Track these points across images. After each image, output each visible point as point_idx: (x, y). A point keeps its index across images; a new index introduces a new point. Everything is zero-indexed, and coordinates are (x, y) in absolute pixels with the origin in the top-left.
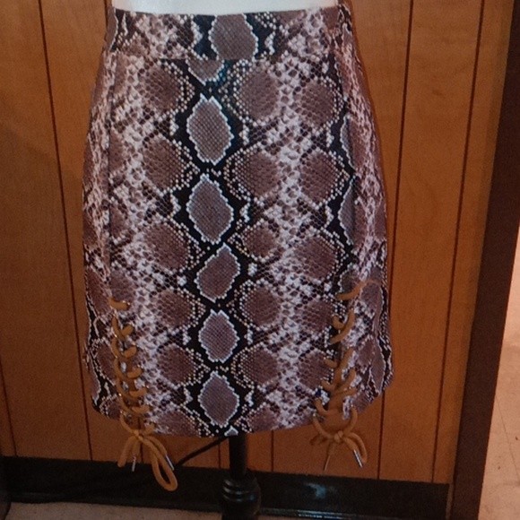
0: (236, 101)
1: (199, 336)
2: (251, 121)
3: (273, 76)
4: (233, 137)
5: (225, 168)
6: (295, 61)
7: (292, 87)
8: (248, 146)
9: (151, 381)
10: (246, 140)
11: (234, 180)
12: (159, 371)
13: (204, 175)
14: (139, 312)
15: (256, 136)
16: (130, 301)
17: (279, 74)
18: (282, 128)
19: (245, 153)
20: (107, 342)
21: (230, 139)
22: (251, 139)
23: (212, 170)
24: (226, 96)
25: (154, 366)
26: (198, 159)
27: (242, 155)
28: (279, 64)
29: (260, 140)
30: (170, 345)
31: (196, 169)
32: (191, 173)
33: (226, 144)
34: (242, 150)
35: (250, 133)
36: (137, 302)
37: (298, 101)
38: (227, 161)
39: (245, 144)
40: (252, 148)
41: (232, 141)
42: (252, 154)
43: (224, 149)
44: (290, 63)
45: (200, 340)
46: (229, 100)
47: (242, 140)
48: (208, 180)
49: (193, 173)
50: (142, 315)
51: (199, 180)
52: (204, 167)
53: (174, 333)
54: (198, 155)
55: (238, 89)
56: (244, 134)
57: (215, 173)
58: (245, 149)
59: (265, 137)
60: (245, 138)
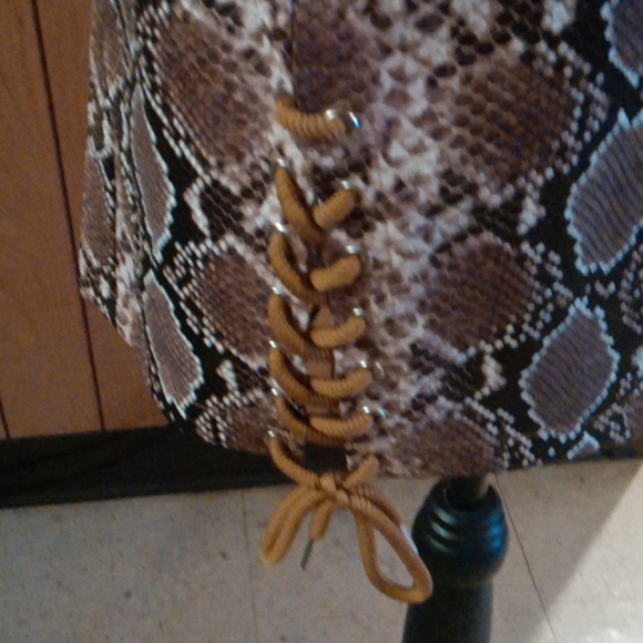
1: (571, 201)
9: (390, 350)
12: (421, 320)
14: (386, 140)
16: (358, 109)
20: (241, 249)
25: (412, 307)
30: (472, 241)
36: (381, 109)
45: (568, 214)
50: (396, 150)
53: (495, 200)
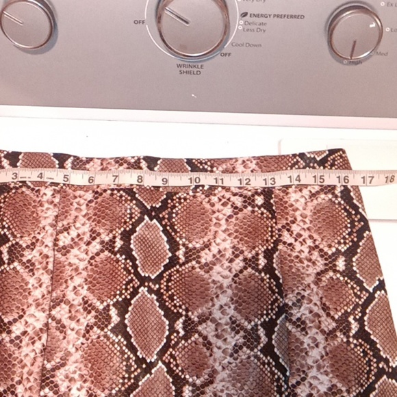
0: (175, 225)
2: (187, 242)
3: (208, 206)
4: (170, 255)
5: (162, 281)
6: (228, 195)
7: (224, 215)
8: (184, 264)
10: (182, 259)
11: (170, 293)
13: (142, 288)
15: (191, 256)
17: (213, 205)
18: (214, 249)
19: (180, 269)
21: (168, 257)
22: (186, 258)
23: (151, 284)
24: (166, 220)
26: (138, 272)
27: (178, 271)
28: (212, 197)
29: (194, 259)
31: (137, 282)
32: (131, 285)
33: (164, 260)
34: (178, 267)
35: (186, 253)
37: (231, 227)
38: (165, 275)
39: (181, 261)
40: (187, 266)
41: (170, 258)
42: (187, 270)
43: (163, 264)
44: (223, 197)
46: (169, 224)
47: (179, 259)
48: (146, 293)
49: (134, 286)
51: (138, 293)
52: (143, 280)
54: (139, 269)
55: (177, 215)
56: (181, 253)
57: (153, 286)
58: (181, 266)
59: (199, 257)
60: (181, 256)
